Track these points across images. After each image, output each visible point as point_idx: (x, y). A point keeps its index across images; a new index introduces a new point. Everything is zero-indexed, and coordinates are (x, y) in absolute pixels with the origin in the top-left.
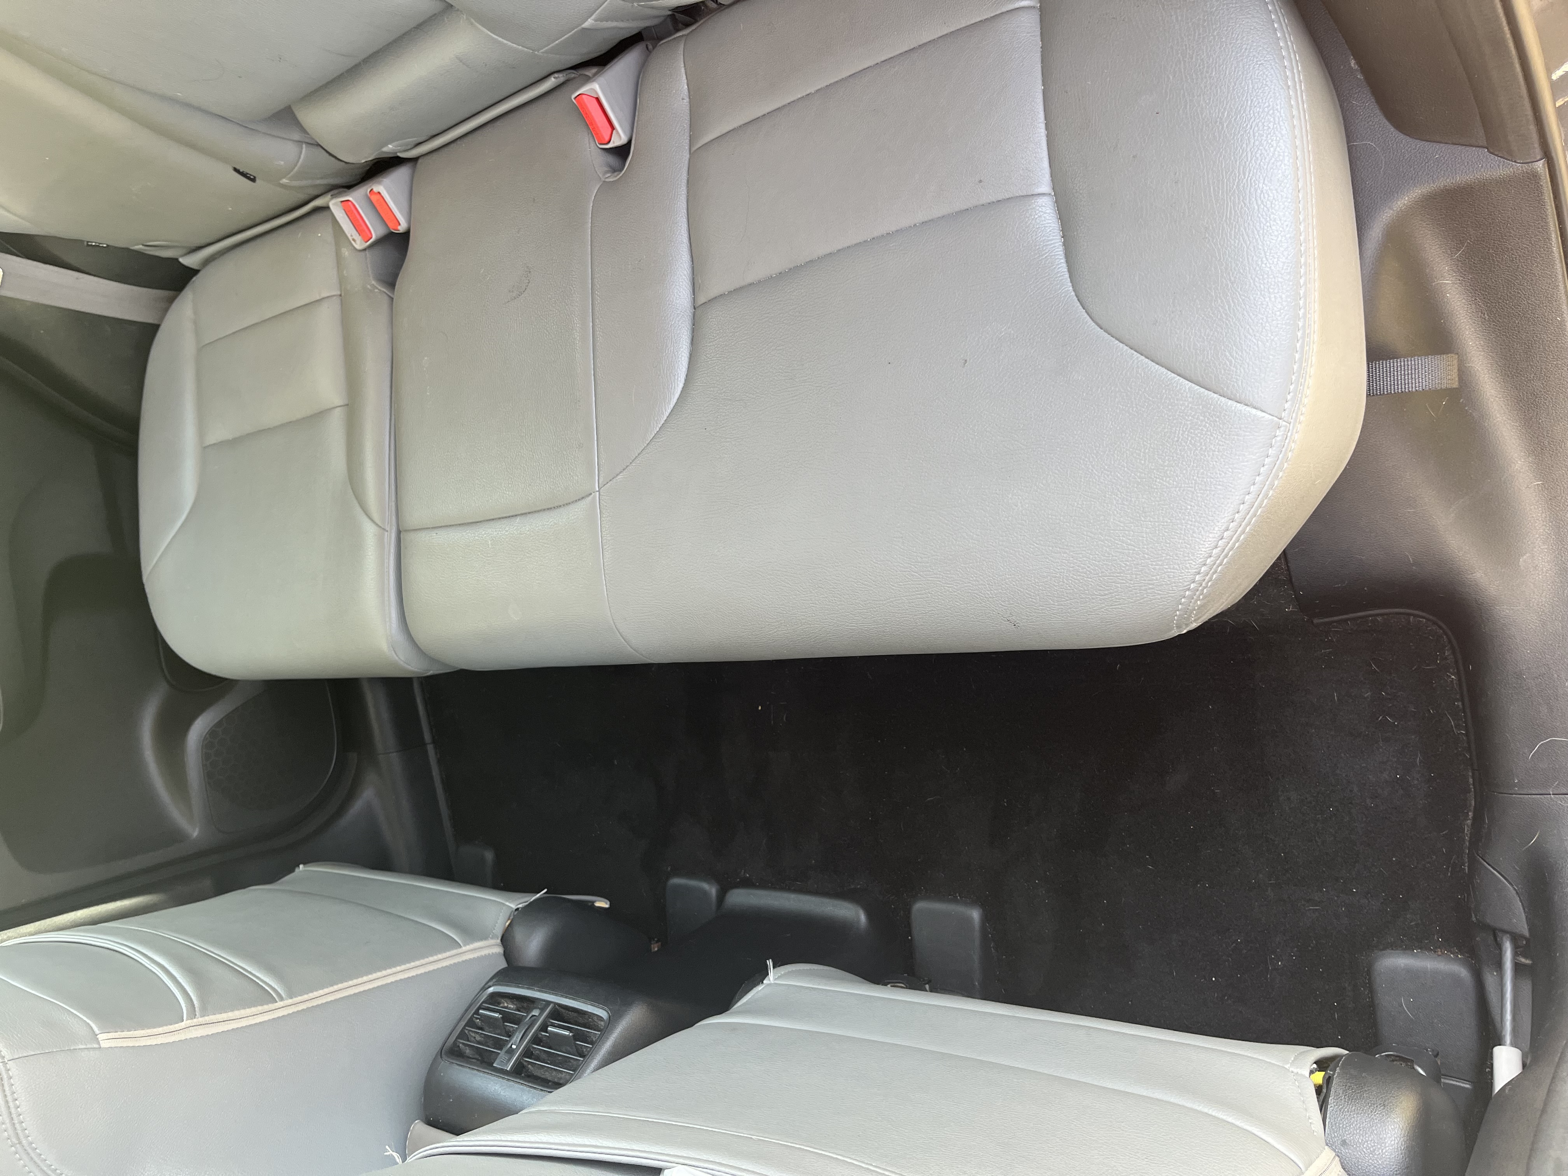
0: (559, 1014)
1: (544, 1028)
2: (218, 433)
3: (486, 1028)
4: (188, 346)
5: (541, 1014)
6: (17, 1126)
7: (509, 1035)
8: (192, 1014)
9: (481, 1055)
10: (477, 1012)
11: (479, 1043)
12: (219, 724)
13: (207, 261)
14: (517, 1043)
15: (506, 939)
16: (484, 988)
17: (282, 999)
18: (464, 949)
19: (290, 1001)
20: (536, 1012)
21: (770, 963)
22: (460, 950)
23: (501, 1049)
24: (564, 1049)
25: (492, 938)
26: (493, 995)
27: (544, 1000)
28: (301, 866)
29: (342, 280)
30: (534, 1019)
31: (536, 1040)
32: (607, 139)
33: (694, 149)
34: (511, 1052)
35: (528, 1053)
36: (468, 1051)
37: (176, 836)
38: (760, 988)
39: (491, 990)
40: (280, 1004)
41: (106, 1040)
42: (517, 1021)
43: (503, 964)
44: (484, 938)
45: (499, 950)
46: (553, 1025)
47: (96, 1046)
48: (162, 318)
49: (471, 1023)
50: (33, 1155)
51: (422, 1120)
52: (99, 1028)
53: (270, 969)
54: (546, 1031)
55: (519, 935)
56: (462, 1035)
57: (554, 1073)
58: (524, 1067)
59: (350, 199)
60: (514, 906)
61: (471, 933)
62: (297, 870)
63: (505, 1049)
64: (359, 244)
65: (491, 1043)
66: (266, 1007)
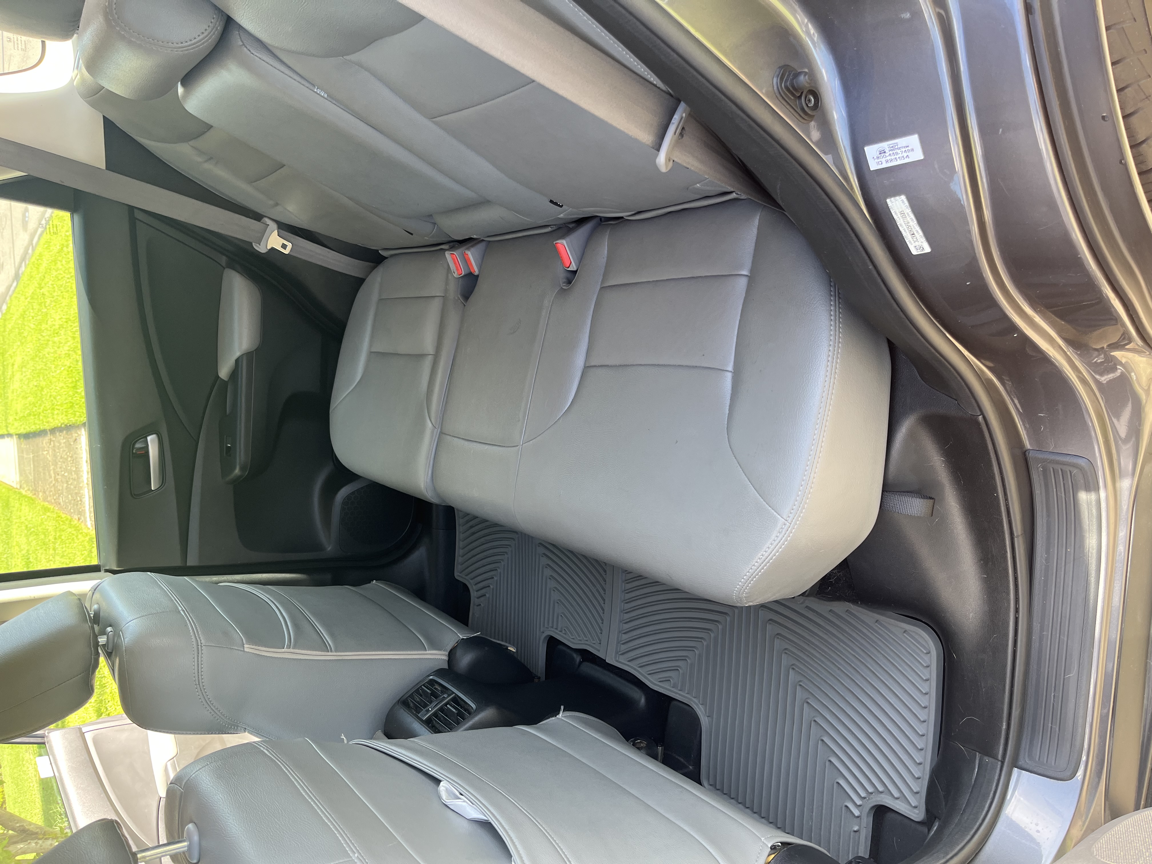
0: (456, 700)
1: (446, 705)
2: (378, 348)
3: (423, 696)
4: (375, 297)
5: (448, 697)
6: (200, 676)
7: (431, 702)
8: (289, 647)
9: (416, 708)
10: (421, 687)
11: (418, 702)
12: (353, 493)
13: (392, 256)
14: (432, 709)
15: (451, 654)
16: (429, 676)
17: (331, 651)
18: (428, 652)
19: (335, 654)
20: (445, 696)
21: (562, 707)
22: (425, 652)
23: (424, 708)
24: (452, 718)
25: (444, 651)
26: (431, 680)
27: (451, 691)
28: (374, 581)
29: (446, 290)
30: (444, 698)
31: (441, 709)
32: (568, 265)
33: (602, 286)
34: (428, 711)
35: (435, 714)
36: (412, 705)
37: (318, 547)
38: (553, 718)
39: (431, 677)
40: (330, 653)
41: (247, 648)
42: (436, 697)
43: (446, 666)
44: (439, 649)
45: (446, 658)
46: (451, 705)
47: (243, 650)
48: (367, 276)
49: (417, 691)
50: (203, 691)
51: (382, 732)
52: (246, 642)
53: (332, 635)
54: (446, 706)
55: (459, 653)
56: (411, 696)
57: (443, 728)
58: (431, 720)
59: (455, 253)
60: (461, 637)
61: (434, 645)
62: (372, 582)
63: (426, 709)
64: (456, 275)
65: (422, 704)
66: (323, 653)
